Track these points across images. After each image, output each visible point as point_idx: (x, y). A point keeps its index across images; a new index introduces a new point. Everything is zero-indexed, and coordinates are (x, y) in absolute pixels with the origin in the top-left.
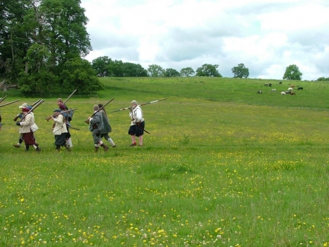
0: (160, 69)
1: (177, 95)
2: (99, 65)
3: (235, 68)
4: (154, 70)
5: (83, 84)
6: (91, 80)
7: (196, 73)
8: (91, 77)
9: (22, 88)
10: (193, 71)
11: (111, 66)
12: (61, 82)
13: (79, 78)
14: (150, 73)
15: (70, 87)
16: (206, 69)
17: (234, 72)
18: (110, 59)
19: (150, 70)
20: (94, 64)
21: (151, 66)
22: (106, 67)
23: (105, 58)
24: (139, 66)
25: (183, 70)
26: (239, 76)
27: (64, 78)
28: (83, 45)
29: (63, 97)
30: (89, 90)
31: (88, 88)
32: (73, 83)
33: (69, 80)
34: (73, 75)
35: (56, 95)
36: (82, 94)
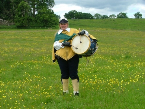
0: (100, 15)
1: (98, 27)
2: (71, 14)
3: (135, 14)
4: (97, 16)
5: (47, 22)
6: (52, 20)
7: (117, 17)
8: (52, 18)
9: (16, 24)
10: (115, 16)
11: (76, 14)
12: (36, 21)
13: (45, 19)
14: (95, 18)
15: (40, 23)
16: (122, 15)
17: (135, 16)
18: (76, 11)
19: (95, 16)
20: (69, 14)
21: (96, 14)
22: (75, 15)
23: (74, 11)
24: (90, 14)
25: (111, 15)
26: (137, 18)
27: (38, 19)
28: (51, 2)
29: (37, 29)
30: (50, 25)
31: (50, 24)
32: (42, 21)
33: (40, 20)
34: (42, 17)
35: (33, 27)
36: (47, 27)
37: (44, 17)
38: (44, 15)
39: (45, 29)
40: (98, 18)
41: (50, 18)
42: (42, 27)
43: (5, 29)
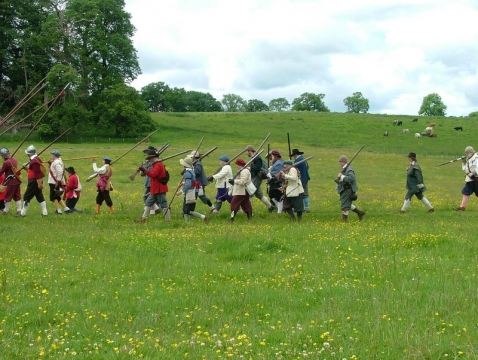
0: (240, 100)
3: (349, 99)
4: (231, 103)
5: (128, 123)
6: (140, 117)
7: (292, 106)
8: (140, 113)
9: (40, 129)
10: (287, 104)
11: (168, 96)
12: (96, 119)
13: (123, 114)
14: (225, 107)
15: (109, 127)
16: (307, 101)
17: (347, 104)
18: (167, 87)
19: (224, 102)
20: (144, 94)
21: (226, 96)
22: (162, 97)
23: (160, 85)
24: (209, 96)
25: (273, 101)
26: (354, 111)
27: (100, 114)
28: (128, 66)
29: (99, 142)
30: (137, 131)
31: (135, 128)
32: (113, 122)
33: (108, 116)
34: (113, 110)
35: (89, 138)
36: (126, 137)
37: (119, 109)
38: (120, 102)
39: (122, 142)
40: (233, 108)
41: (136, 113)
42: (112, 137)
43: (8, 141)
